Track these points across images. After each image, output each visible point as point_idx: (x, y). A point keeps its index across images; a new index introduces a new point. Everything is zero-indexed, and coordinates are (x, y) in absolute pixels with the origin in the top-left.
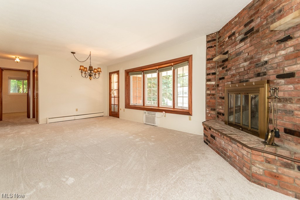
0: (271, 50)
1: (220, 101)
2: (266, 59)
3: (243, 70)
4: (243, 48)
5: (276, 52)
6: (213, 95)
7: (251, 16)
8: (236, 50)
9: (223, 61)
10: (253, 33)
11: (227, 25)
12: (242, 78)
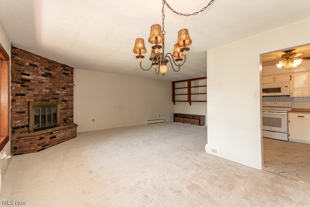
3: (45, 93)
5: (61, 92)
7: (50, 67)
8: (38, 78)
9: (22, 80)
10: (52, 77)
11: (28, 52)
12: (44, 98)
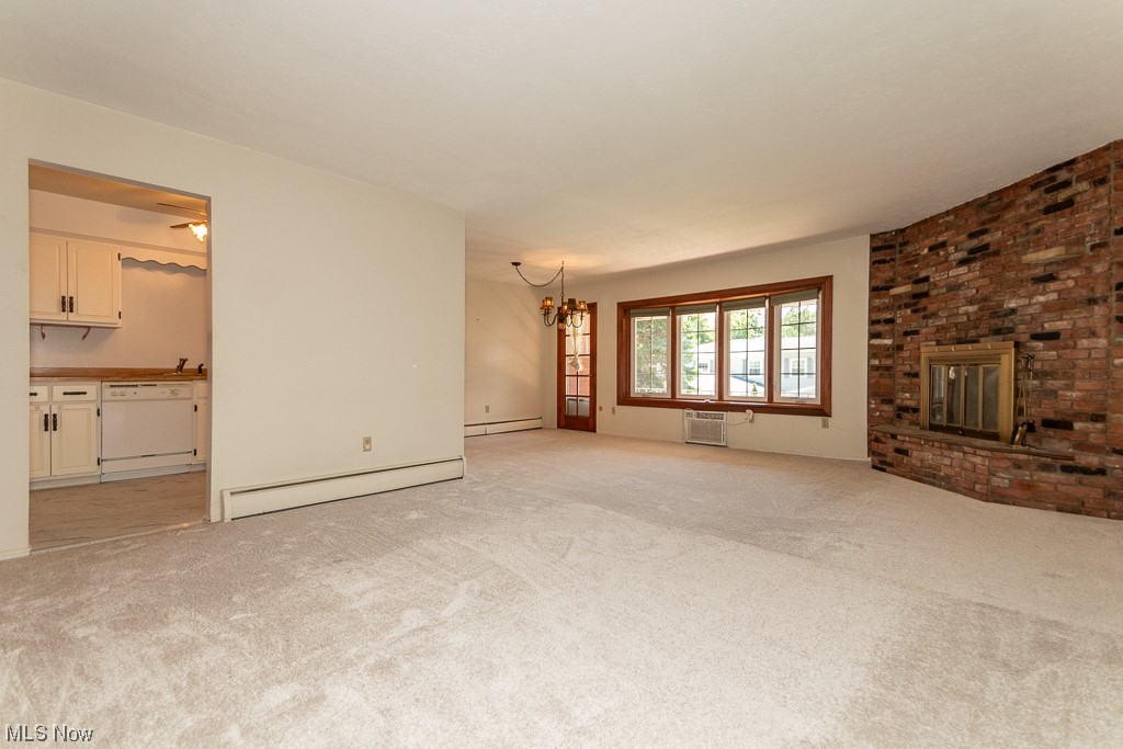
0: (1022, 292)
1: (905, 381)
2: (1012, 305)
3: (965, 319)
4: (965, 278)
5: (1030, 297)
6: (888, 368)
7: (984, 223)
8: (948, 279)
10: (988, 255)
11: (926, 221)
12: (964, 336)
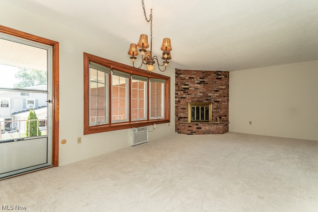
0: (212, 93)
1: (181, 110)
2: (210, 95)
3: (199, 96)
4: (199, 87)
5: (214, 94)
6: (177, 107)
7: (204, 76)
8: (194, 86)
9: (184, 88)
10: (205, 84)
11: (188, 70)
12: (199, 100)
